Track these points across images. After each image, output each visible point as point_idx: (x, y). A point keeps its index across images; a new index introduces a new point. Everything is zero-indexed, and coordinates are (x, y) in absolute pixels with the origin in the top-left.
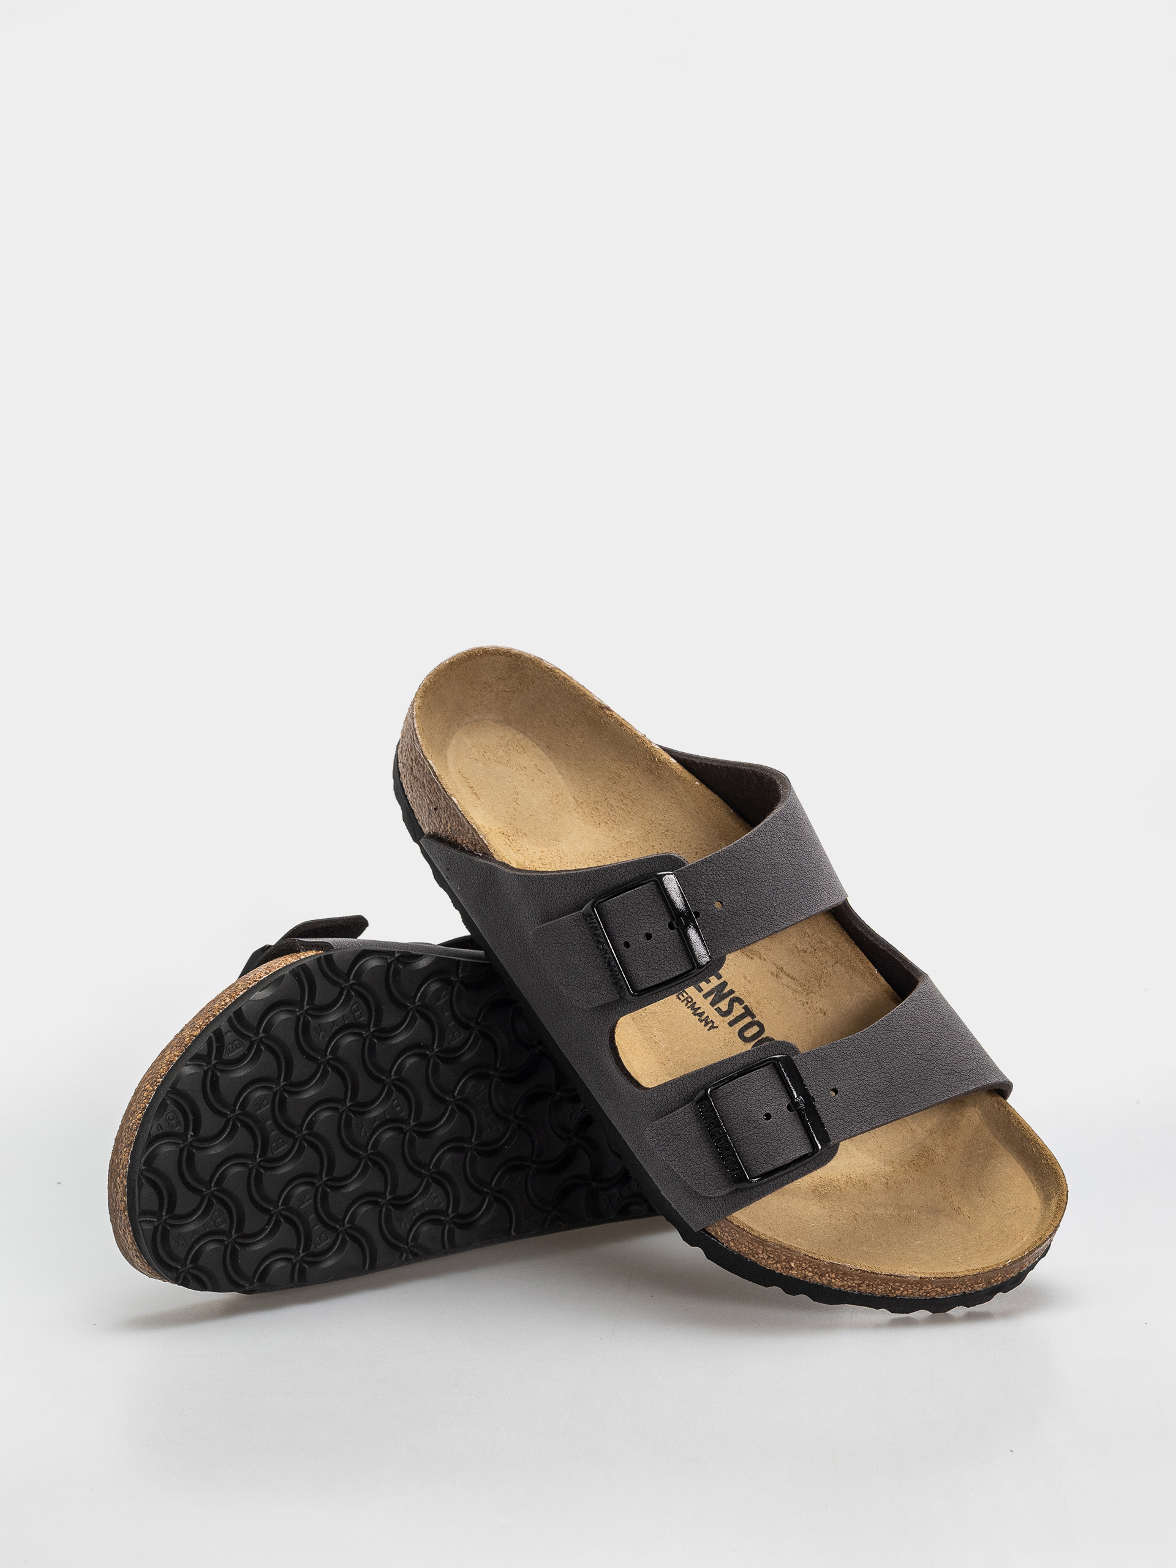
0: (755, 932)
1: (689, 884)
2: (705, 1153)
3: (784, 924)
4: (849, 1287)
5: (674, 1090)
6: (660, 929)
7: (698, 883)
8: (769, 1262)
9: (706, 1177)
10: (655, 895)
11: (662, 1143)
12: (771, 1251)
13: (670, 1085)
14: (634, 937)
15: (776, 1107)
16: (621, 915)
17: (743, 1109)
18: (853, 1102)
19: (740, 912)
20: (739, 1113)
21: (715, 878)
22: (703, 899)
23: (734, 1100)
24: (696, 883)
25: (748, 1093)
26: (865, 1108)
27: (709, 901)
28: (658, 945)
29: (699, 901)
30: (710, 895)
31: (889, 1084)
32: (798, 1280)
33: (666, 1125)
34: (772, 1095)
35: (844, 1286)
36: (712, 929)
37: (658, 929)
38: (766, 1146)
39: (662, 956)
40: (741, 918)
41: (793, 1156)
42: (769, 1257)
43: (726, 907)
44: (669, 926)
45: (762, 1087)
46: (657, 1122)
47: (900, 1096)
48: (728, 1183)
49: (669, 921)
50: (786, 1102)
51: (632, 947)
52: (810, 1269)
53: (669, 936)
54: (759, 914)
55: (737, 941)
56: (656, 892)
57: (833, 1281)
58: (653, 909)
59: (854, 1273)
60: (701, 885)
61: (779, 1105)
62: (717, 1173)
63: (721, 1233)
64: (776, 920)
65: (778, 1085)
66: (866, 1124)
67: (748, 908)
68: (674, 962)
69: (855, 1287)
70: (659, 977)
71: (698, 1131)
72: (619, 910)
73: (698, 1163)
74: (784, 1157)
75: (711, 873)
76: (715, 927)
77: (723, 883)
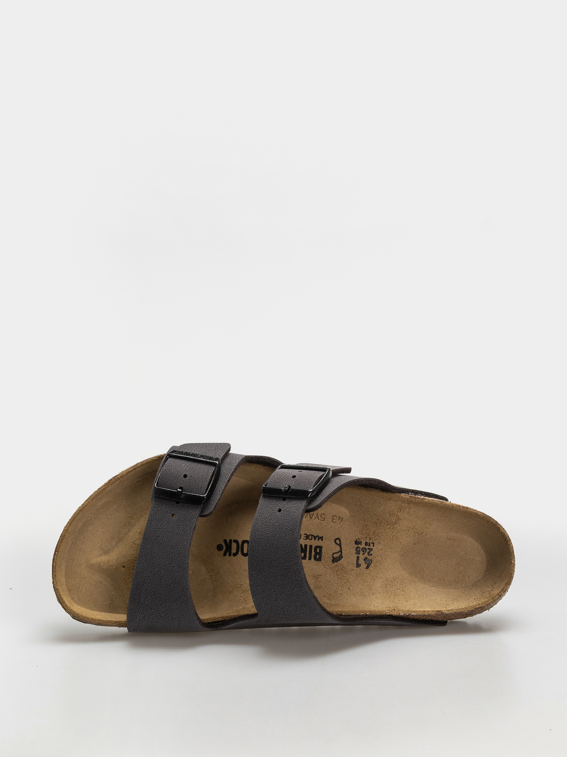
15: (186, 483)
76: (273, 504)
77: (286, 517)
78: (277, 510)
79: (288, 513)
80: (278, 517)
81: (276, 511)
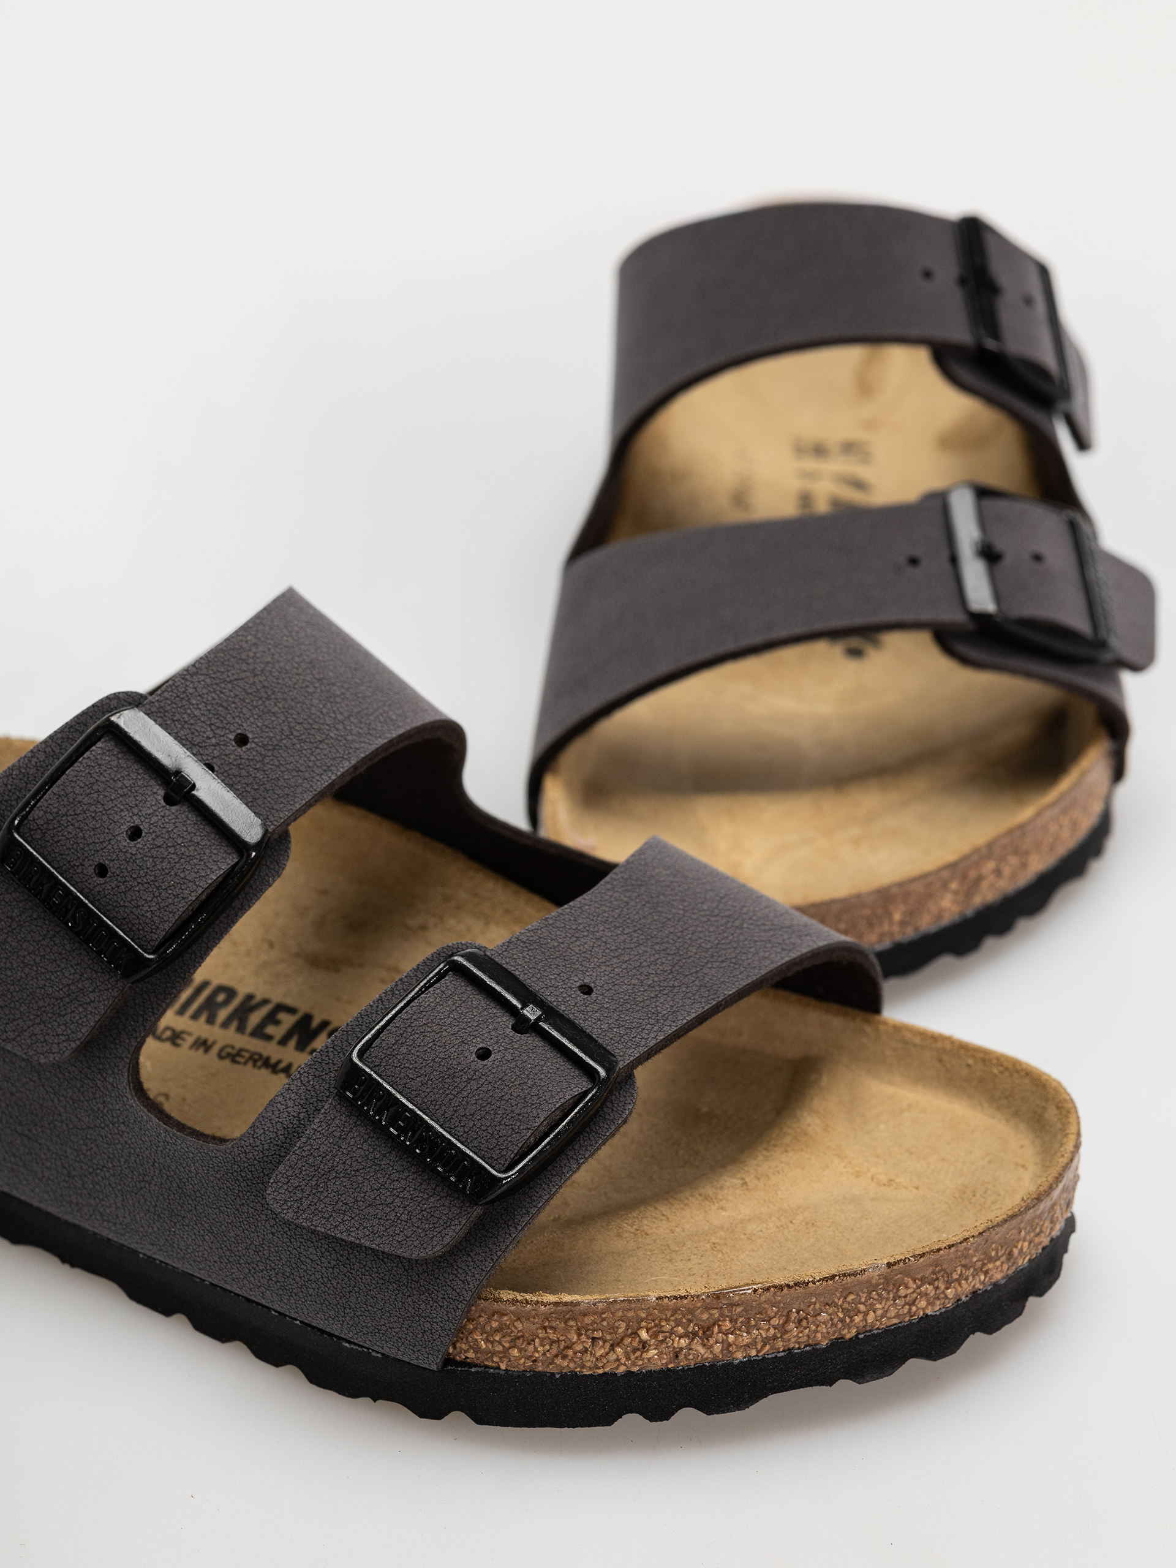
0: (325, 768)
1: (174, 721)
2: (395, 1176)
3: (370, 744)
4: (765, 1342)
5: (290, 1104)
6: (152, 811)
7: (189, 715)
8: (598, 1354)
9: (414, 1220)
10: (119, 759)
11: (306, 1203)
12: (594, 1322)
13: (280, 1099)
14: (109, 847)
15: (493, 1033)
16: (70, 818)
17: (433, 1060)
18: (627, 997)
19: (284, 742)
20: (429, 1070)
21: (216, 697)
22: (208, 738)
23: (409, 1053)
24: (185, 716)
25: (429, 1030)
26: (654, 1000)
27: (222, 739)
28: (159, 841)
29: (204, 744)
30: (218, 728)
31: (678, 958)
32: (666, 1373)
33: (300, 1164)
34: (476, 1019)
35: (754, 1343)
36: (247, 785)
37: (148, 812)
38: (503, 1102)
39: (174, 856)
40: (289, 751)
41: (562, 1101)
42: (594, 1339)
43: (256, 740)
44: (165, 801)
45: (451, 1012)
46: (281, 1168)
47: (706, 970)
48: (460, 1207)
49: (162, 792)
50: (507, 1021)
51: (113, 868)
52: (680, 1330)
53: (173, 816)
54: (318, 738)
55: (299, 790)
56: (119, 753)
57: (731, 1338)
58: (125, 782)
59: (763, 1299)
60: (195, 716)
61: (496, 1029)
62: (432, 1199)
63: (487, 1341)
64: (354, 741)
65: (478, 1000)
66: (668, 1023)
67: (295, 733)
68: (201, 860)
69: (775, 1338)
70: (184, 898)
71: (366, 1141)
72: (63, 811)
73: (389, 1200)
74: (545, 1107)
75: (204, 691)
76: (251, 780)
77: (234, 703)
78: (248, 746)
79: (220, 709)
80: (259, 724)
81: (254, 745)
